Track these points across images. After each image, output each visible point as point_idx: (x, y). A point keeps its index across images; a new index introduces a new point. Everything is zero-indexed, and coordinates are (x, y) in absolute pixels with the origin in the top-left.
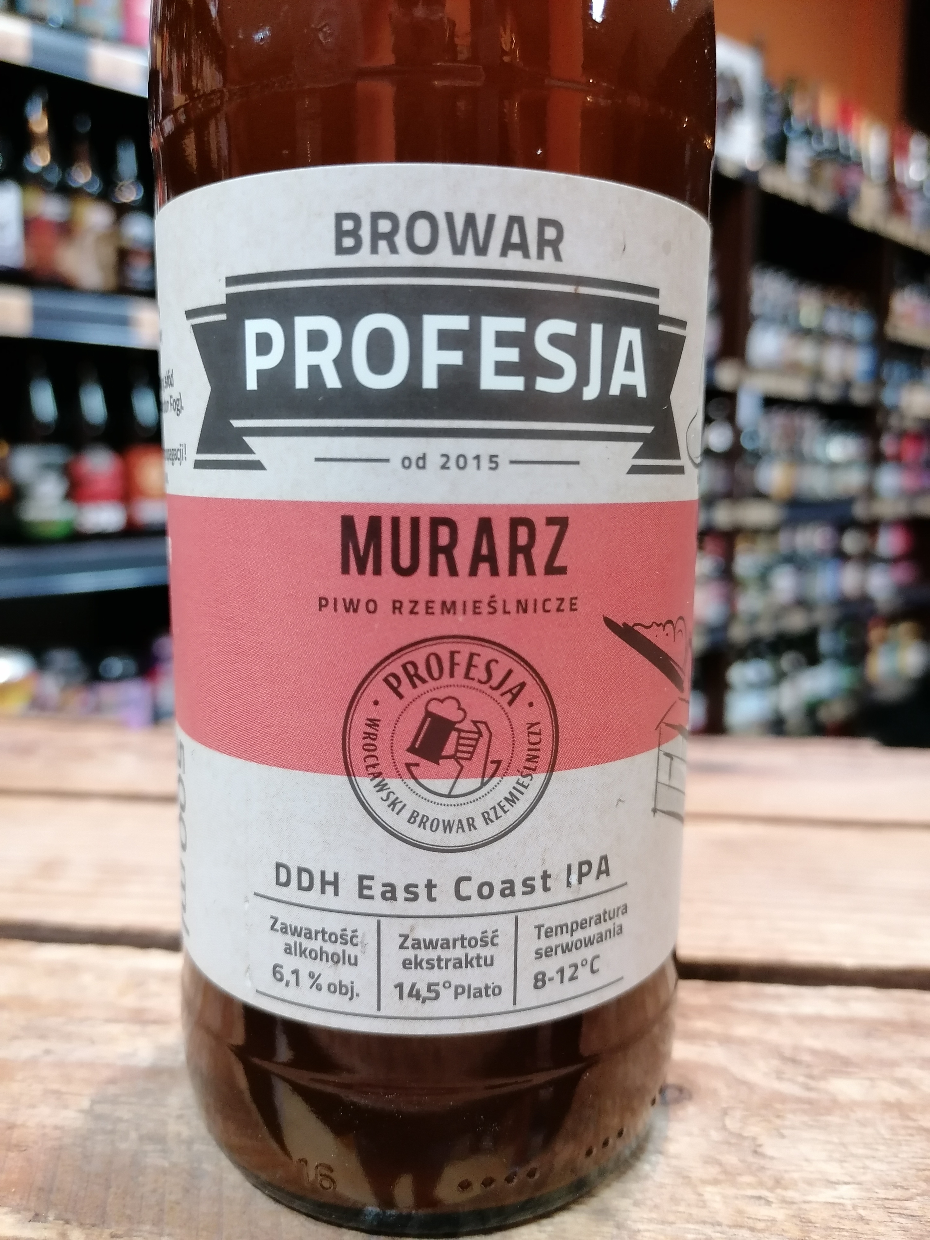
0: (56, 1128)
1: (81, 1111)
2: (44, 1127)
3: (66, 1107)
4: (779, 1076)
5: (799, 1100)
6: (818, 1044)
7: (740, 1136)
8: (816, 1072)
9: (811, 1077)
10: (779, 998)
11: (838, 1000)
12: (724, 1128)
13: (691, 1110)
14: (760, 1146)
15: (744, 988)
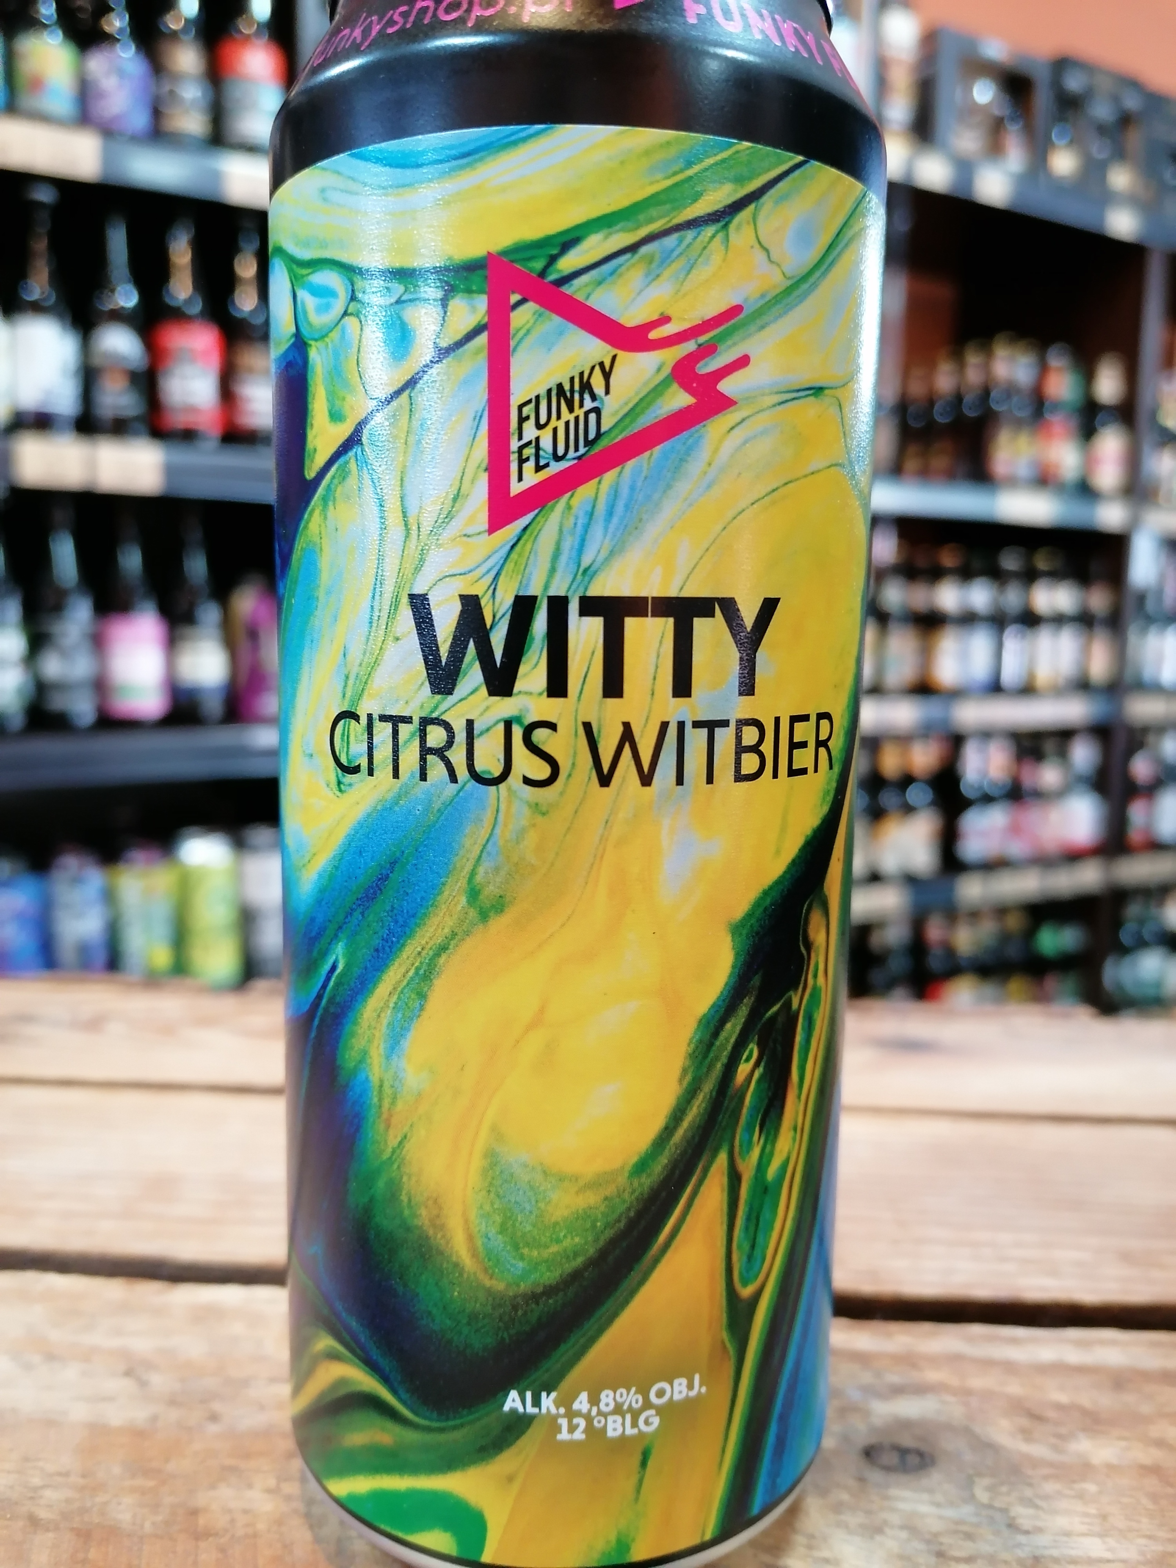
0: (246, 1512)
1: (269, 1491)
2: (230, 1511)
3: (250, 1486)
4: (1027, 1435)
5: (1051, 1464)
6: (1063, 1398)
7: (990, 1507)
8: (1063, 1430)
9: (1060, 1436)
10: (1014, 1341)
11: (1081, 1344)
12: (972, 1498)
13: (935, 1477)
14: (1014, 1518)
15: (977, 1329)
